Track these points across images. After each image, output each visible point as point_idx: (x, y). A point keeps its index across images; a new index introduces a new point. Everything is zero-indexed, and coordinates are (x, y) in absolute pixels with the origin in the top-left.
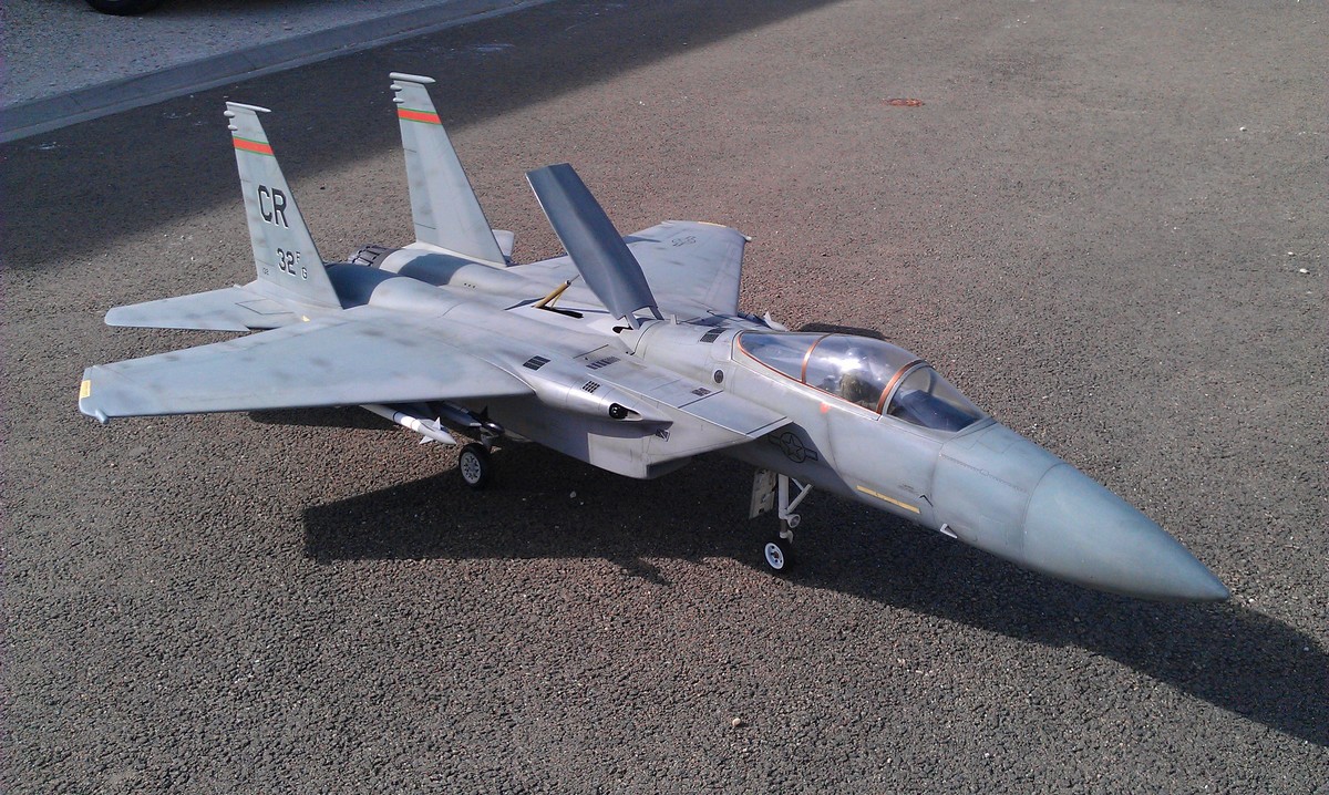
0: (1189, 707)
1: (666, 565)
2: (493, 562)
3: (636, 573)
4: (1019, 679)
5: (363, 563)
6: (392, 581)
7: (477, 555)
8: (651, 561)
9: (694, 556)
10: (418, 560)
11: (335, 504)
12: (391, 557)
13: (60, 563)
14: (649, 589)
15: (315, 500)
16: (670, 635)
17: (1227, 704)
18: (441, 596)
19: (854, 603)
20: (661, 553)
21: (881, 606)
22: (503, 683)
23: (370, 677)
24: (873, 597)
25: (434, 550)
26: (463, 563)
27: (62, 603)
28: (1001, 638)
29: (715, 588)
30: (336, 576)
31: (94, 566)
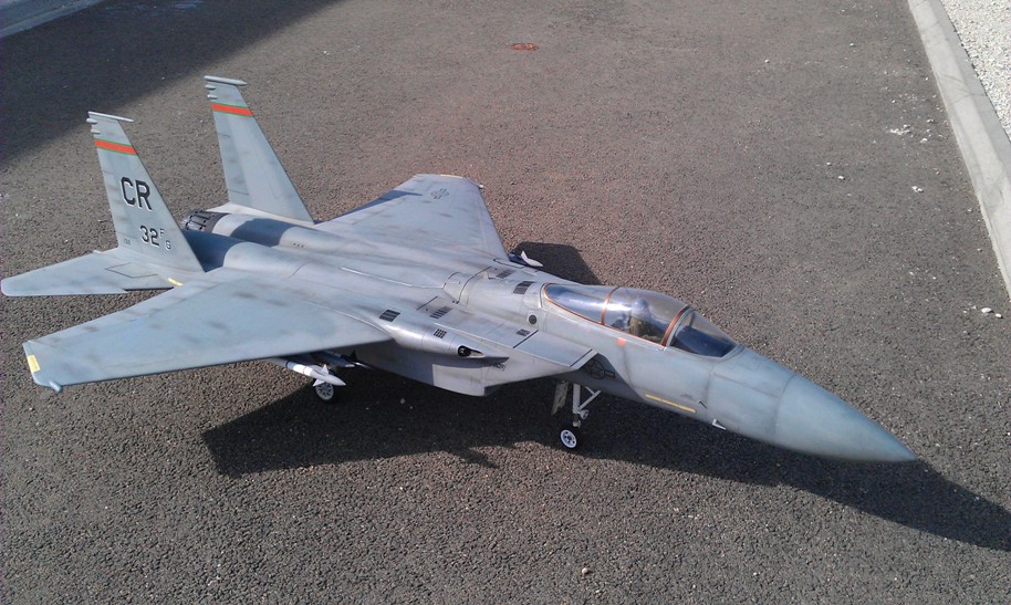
0: (869, 522)
1: (491, 452)
2: (364, 463)
3: (471, 461)
4: (756, 515)
5: (267, 474)
6: (295, 487)
7: (350, 459)
8: (478, 450)
9: (508, 443)
10: (308, 467)
11: (224, 426)
12: (285, 467)
13: (25, 499)
14: (486, 474)
15: (207, 425)
16: (514, 508)
17: (889, 516)
18: (336, 496)
19: (630, 467)
20: (483, 443)
21: (648, 468)
22: (409, 560)
23: (309, 568)
24: (642, 462)
25: (316, 458)
26: (342, 466)
27: (42, 534)
28: (735, 484)
29: (531, 467)
30: (250, 487)
31: (52, 499)
